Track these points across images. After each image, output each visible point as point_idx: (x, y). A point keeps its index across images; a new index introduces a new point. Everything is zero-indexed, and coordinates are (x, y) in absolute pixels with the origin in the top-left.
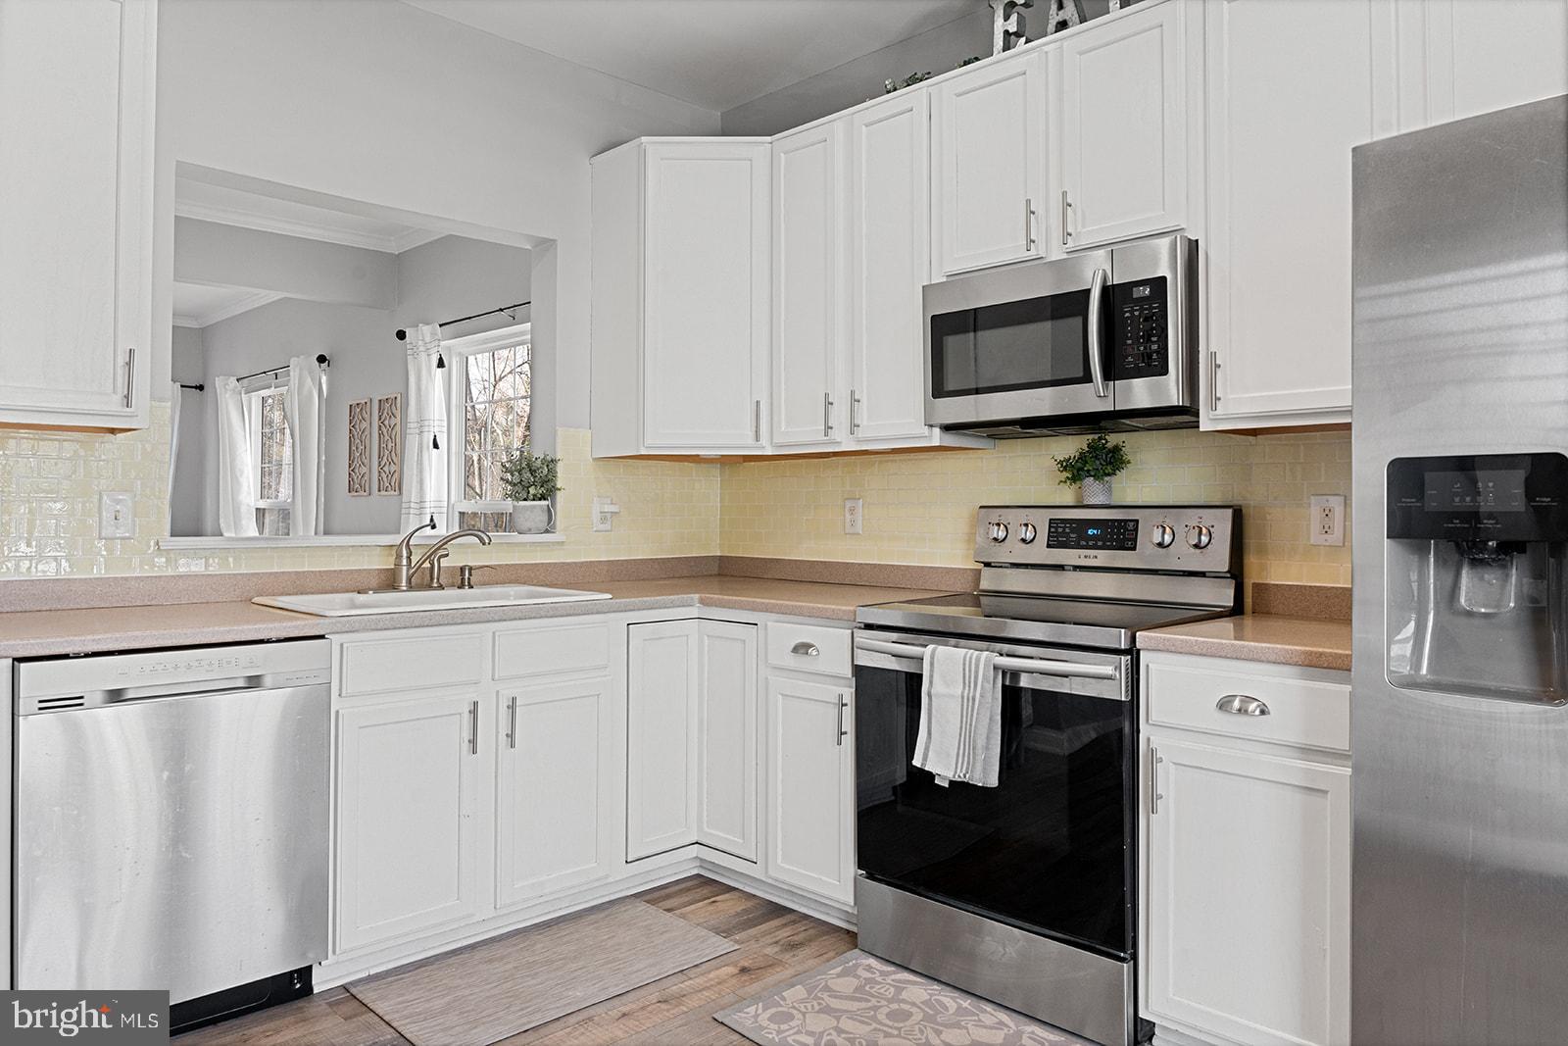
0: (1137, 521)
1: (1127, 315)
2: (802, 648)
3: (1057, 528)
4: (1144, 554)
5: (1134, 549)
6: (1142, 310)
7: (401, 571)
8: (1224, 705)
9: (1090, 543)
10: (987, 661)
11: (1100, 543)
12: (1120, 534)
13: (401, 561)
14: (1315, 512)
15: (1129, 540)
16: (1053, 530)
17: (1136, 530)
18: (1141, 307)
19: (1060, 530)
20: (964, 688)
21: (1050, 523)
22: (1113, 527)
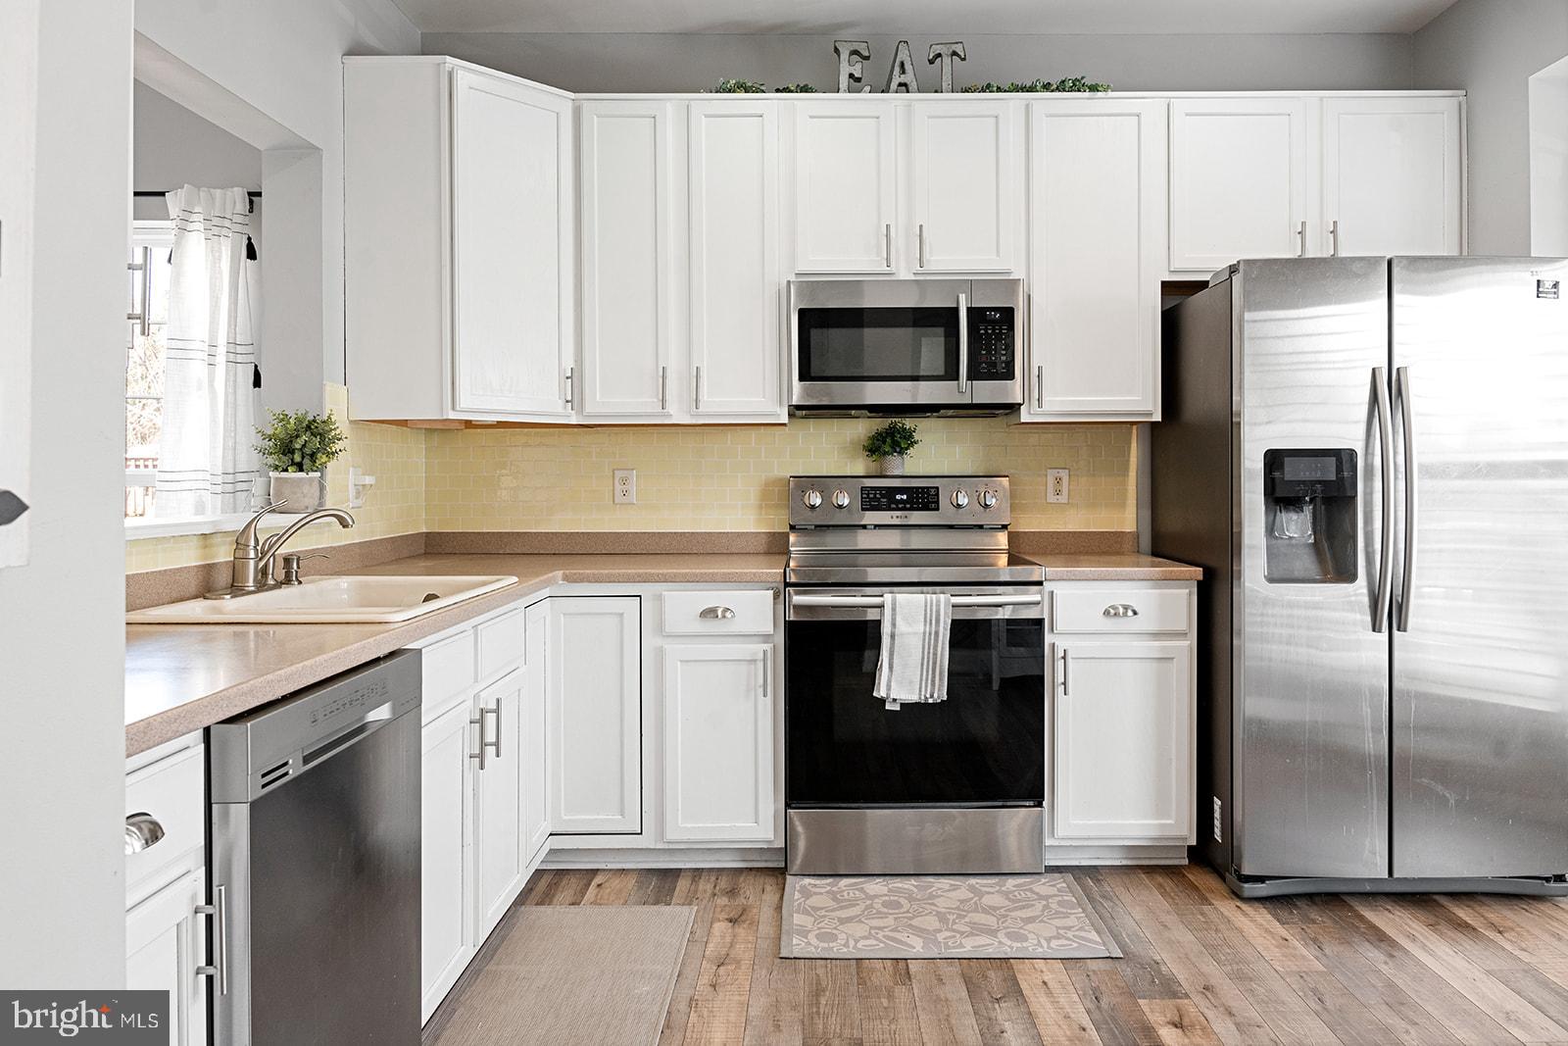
0: (937, 488)
1: (982, 332)
2: (710, 613)
3: (868, 494)
4: (945, 514)
5: (938, 509)
6: (994, 330)
7: (245, 567)
8: (1107, 613)
9: (900, 506)
10: (947, 601)
11: (908, 506)
12: (923, 498)
13: (248, 553)
14: (1051, 481)
15: (933, 502)
16: (864, 496)
17: (937, 495)
18: (994, 327)
19: (871, 496)
20: (925, 625)
21: (862, 490)
22: (917, 493)
